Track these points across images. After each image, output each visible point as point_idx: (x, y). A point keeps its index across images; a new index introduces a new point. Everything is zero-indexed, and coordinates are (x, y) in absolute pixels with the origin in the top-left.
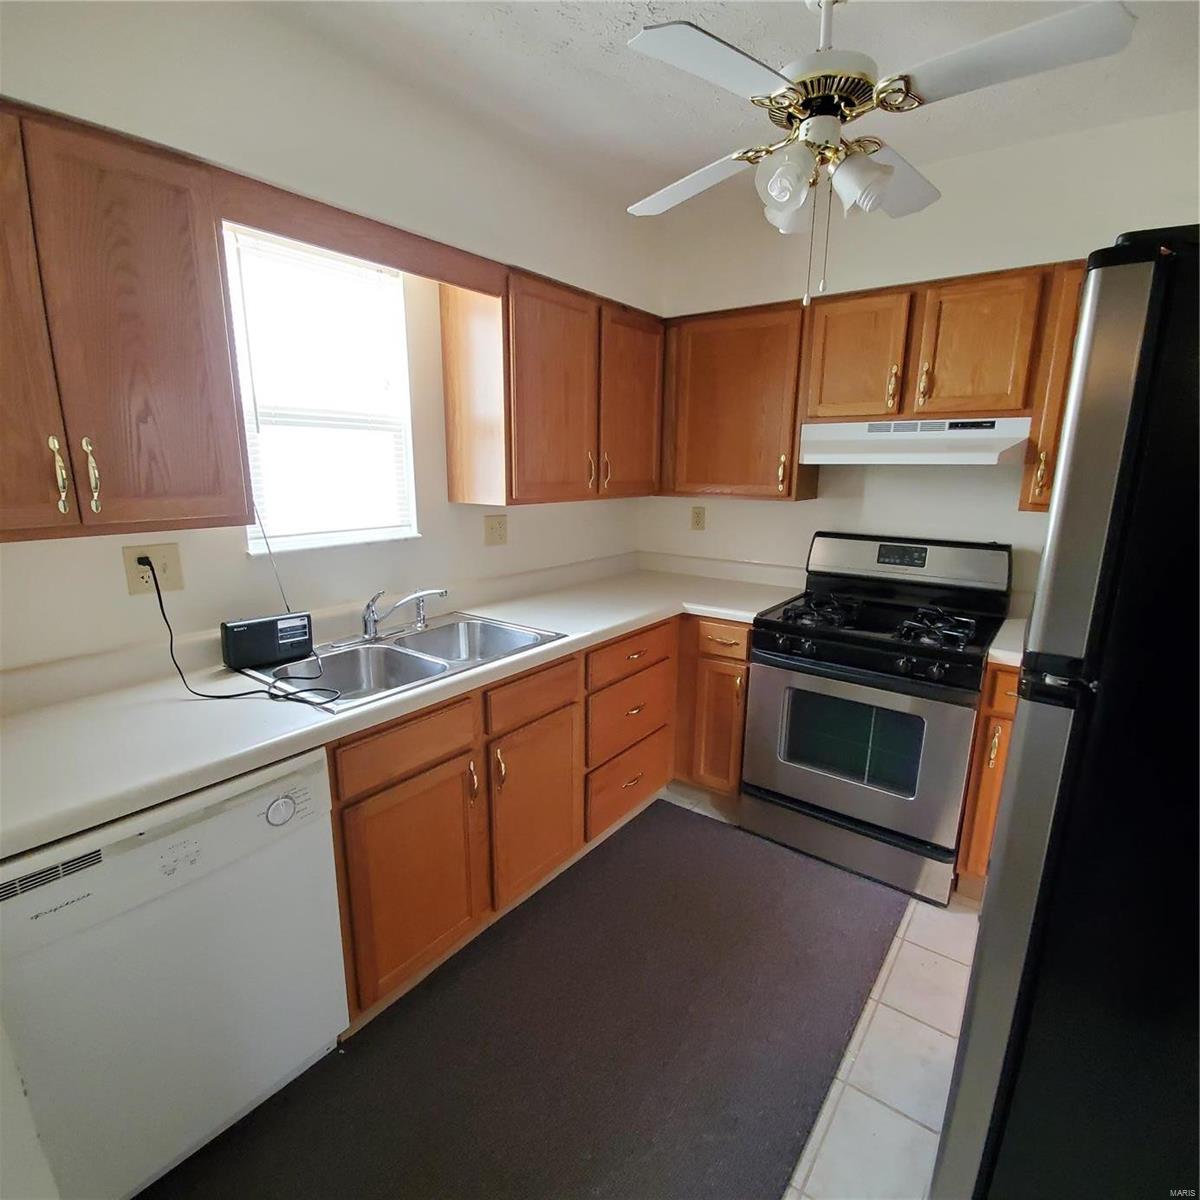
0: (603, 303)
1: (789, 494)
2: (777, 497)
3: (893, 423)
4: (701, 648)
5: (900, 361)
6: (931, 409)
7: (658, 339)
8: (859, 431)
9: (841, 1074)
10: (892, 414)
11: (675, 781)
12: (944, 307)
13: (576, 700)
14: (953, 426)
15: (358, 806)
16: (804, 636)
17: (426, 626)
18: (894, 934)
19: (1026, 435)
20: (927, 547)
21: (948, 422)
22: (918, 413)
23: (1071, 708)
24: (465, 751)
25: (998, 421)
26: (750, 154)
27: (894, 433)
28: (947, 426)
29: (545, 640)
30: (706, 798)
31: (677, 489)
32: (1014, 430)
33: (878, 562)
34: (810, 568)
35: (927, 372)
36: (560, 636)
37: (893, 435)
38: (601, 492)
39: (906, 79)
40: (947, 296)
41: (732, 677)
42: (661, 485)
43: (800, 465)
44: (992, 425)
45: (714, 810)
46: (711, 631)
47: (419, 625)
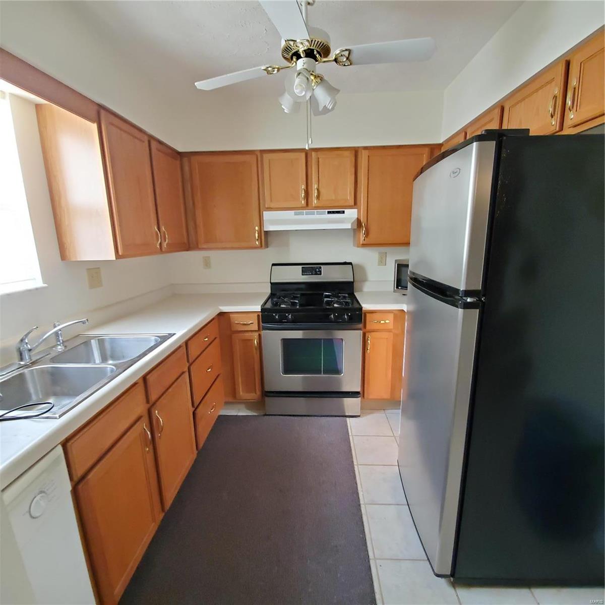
0: (151, 138)
1: (261, 246)
2: (256, 248)
3: (304, 211)
4: (233, 329)
5: (305, 183)
6: (320, 205)
7: (178, 162)
8: (290, 214)
9: (362, 502)
10: (304, 207)
11: (227, 403)
12: (320, 160)
13: (184, 370)
14: (329, 212)
15: (85, 480)
16: (287, 313)
17: (65, 347)
18: (349, 435)
19: (357, 217)
20: (322, 266)
21: (327, 211)
22: (315, 207)
23: (477, 309)
24: (139, 419)
25: (346, 211)
26: (270, 69)
27: (305, 216)
28: (327, 212)
29: (164, 339)
30: (242, 406)
31: (200, 247)
32: (351, 214)
33: (302, 275)
34: (272, 282)
35: (317, 188)
36: (171, 335)
37: (305, 217)
38: (163, 250)
39: (350, 51)
40: (321, 155)
41: (251, 340)
42: (188, 245)
43: (265, 231)
44: (343, 212)
45: (248, 411)
46: (236, 319)
47: (59, 347)
